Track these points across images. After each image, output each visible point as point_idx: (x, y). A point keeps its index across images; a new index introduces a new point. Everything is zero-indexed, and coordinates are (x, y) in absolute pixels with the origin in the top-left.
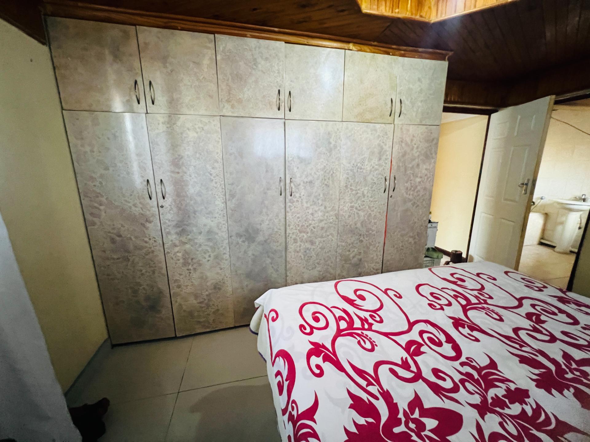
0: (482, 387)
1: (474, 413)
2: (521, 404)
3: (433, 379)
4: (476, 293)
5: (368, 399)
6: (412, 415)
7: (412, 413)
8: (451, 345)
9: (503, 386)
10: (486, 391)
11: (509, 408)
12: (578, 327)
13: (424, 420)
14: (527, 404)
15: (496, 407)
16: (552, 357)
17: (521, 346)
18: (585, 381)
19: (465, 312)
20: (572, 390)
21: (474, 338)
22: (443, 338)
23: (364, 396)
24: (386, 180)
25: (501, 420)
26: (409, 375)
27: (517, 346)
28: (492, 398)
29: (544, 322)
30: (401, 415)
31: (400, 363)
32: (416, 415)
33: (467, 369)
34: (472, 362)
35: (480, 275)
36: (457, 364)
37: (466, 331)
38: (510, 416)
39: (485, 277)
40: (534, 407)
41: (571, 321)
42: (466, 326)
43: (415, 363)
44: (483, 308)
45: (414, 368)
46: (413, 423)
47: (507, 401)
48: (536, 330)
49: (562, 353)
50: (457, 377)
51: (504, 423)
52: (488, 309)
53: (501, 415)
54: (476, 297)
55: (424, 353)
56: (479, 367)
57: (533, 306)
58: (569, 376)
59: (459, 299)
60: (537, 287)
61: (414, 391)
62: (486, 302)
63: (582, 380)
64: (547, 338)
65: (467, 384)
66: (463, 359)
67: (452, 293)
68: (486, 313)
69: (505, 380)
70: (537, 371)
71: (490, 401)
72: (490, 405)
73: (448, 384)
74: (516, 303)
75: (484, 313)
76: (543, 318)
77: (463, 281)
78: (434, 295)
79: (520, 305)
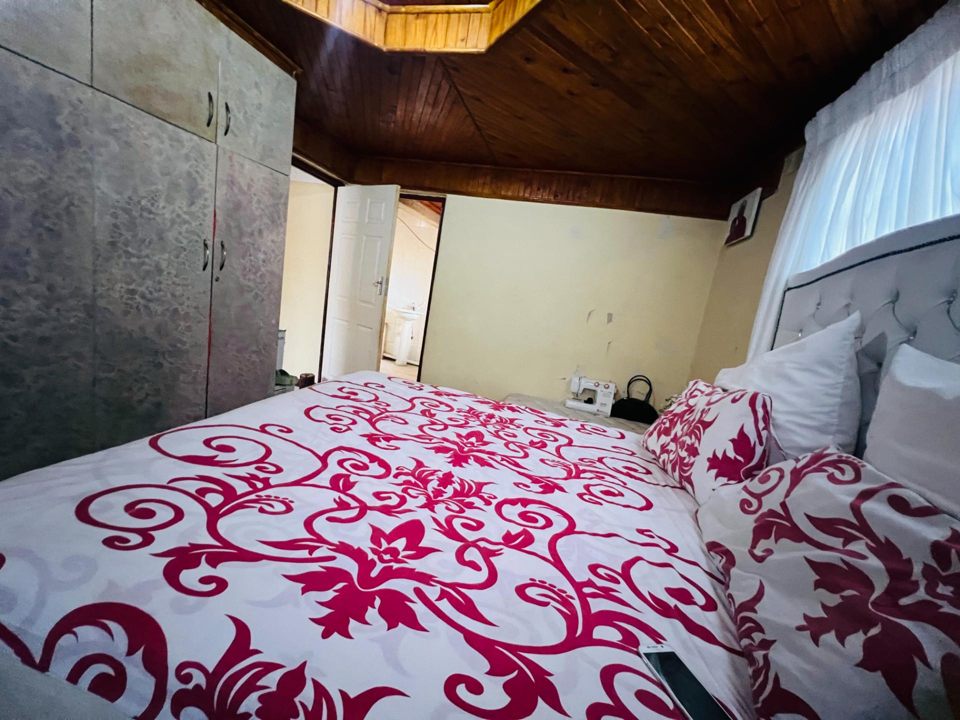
0: (421, 488)
1: (427, 511)
2: (451, 485)
3: (379, 503)
4: (373, 403)
5: (321, 567)
6: (381, 548)
7: (380, 546)
8: (376, 463)
9: (434, 477)
10: (426, 488)
11: (446, 493)
12: (455, 412)
13: (393, 545)
14: (454, 483)
15: (437, 498)
16: (452, 440)
17: (430, 440)
18: (475, 448)
19: (373, 425)
20: (472, 458)
21: (394, 448)
22: (366, 460)
23: (315, 567)
24: (206, 246)
25: (445, 505)
26: (353, 513)
27: (428, 441)
28: (432, 492)
29: (434, 415)
30: (371, 556)
31: (335, 506)
32: (385, 545)
33: (402, 478)
34: (403, 470)
35: (368, 385)
36: (390, 478)
37: (383, 444)
38: (449, 498)
39: (374, 386)
40: (459, 481)
41: (449, 409)
42: (381, 439)
43: (353, 497)
44: (387, 417)
45: (354, 504)
46: (386, 554)
47: (442, 488)
48: (433, 423)
49: (455, 435)
50: (399, 490)
51: (449, 506)
52: (392, 416)
53: (443, 501)
54: (376, 407)
55: (355, 483)
56: (410, 472)
57: (422, 403)
58: (466, 449)
59: (361, 414)
60: (417, 387)
61: (369, 526)
62: (387, 411)
63: (473, 449)
64: (442, 427)
65: (410, 491)
66: (394, 471)
67: (351, 410)
68: (392, 421)
69: (433, 473)
70: (448, 455)
71: (432, 495)
72: (434, 498)
73: (395, 501)
74: (410, 405)
75: (390, 421)
76: (433, 412)
77: (356, 394)
78: (332, 417)
79: (413, 406)
